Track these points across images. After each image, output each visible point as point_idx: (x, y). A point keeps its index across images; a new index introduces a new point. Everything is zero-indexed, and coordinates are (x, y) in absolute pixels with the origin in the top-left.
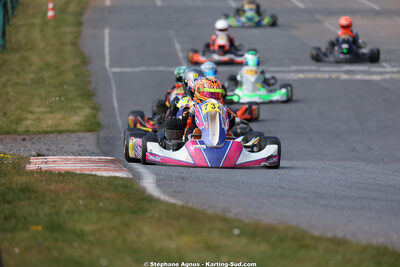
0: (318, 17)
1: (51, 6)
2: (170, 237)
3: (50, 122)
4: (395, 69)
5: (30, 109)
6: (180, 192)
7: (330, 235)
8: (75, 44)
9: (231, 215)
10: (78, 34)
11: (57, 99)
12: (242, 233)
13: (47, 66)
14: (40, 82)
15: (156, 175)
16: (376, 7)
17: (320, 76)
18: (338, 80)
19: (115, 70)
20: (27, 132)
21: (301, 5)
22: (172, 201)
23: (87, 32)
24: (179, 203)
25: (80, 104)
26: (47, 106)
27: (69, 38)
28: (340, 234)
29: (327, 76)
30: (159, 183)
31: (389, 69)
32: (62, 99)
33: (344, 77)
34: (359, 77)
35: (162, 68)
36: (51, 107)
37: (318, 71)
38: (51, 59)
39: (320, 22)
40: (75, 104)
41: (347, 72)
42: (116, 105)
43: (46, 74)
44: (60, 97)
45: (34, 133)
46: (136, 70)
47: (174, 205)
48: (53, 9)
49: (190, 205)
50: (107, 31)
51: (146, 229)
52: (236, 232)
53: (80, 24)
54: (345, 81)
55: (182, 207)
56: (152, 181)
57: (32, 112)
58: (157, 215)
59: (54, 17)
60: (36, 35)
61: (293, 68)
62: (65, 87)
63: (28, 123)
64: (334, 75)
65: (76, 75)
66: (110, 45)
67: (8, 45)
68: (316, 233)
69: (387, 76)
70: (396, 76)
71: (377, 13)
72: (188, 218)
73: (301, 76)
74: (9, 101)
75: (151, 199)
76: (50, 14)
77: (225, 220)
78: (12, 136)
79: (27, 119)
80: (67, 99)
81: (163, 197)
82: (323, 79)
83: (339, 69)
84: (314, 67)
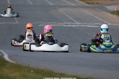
0: (57, 8)
2: (12, 73)
4: (80, 24)
6: (15, 60)
7: (60, 72)
9: (30, 66)
12: (34, 72)
15: (8, 54)
16: (74, 5)
17: (57, 25)
18: (63, 26)
21: (52, 4)
22: (13, 62)
24: (15, 63)
28: (63, 72)
29: (59, 25)
30: (9, 57)
31: (78, 23)
33: (65, 26)
34: (69, 26)
35: (10, 23)
39: (57, 9)
41: (65, 24)
46: (2, 23)
47: (13, 63)
49: (18, 63)
51: (5, 70)
52: (32, 71)
55: (16, 64)
56: (7, 56)
58: (8, 66)
61: (49, 23)
64: (61, 25)
68: (56, 72)
69: (77, 26)
70: (80, 26)
71: (74, 7)
72: (18, 67)
73: (52, 25)
75: (7, 62)
77: (29, 68)
81: (10, 61)
83: (63, 23)
84: (56, 23)
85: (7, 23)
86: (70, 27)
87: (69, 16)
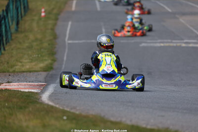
1: (43, 10)
3: (28, 67)
5: (21, 61)
6: (58, 99)
8: (53, 29)
10: (55, 24)
11: (37, 56)
13: (36, 40)
14: (30, 47)
17: (171, 44)
18: (180, 46)
19: (70, 42)
20: (14, 72)
21: (170, 10)
23: (60, 23)
25: (47, 58)
26: (30, 59)
27: (50, 27)
29: (175, 45)
32: (39, 56)
33: (184, 45)
34: (191, 45)
36: (32, 60)
37: (171, 42)
38: (39, 36)
40: (44, 58)
41: (186, 43)
42: (65, 58)
43: (35, 44)
44: (38, 55)
45: (17, 72)
46: (81, 42)
48: (44, 12)
50: (70, 23)
53: (57, 19)
54: (184, 47)
57: (21, 62)
59: (45, 16)
60: (35, 25)
61: (159, 41)
62: (42, 50)
63: (17, 67)
64: (178, 44)
65: (49, 44)
66: (70, 29)
67: (19, 29)
73: (162, 45)
74: (12, 57)
76: (43, 14)
78: (5, 74)
79: (17, 65)
80: (41, 56)
82: (173, 46)
83: (182, 41)
84: (169, 41)
85: (89, 41)
86: (193, 48)
87: (196, 29)
